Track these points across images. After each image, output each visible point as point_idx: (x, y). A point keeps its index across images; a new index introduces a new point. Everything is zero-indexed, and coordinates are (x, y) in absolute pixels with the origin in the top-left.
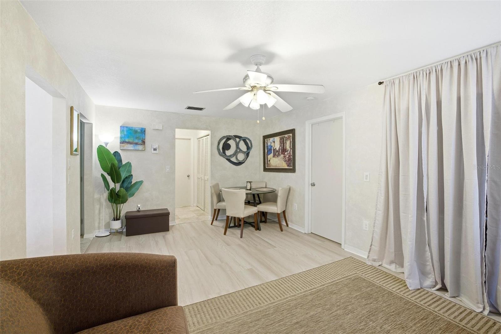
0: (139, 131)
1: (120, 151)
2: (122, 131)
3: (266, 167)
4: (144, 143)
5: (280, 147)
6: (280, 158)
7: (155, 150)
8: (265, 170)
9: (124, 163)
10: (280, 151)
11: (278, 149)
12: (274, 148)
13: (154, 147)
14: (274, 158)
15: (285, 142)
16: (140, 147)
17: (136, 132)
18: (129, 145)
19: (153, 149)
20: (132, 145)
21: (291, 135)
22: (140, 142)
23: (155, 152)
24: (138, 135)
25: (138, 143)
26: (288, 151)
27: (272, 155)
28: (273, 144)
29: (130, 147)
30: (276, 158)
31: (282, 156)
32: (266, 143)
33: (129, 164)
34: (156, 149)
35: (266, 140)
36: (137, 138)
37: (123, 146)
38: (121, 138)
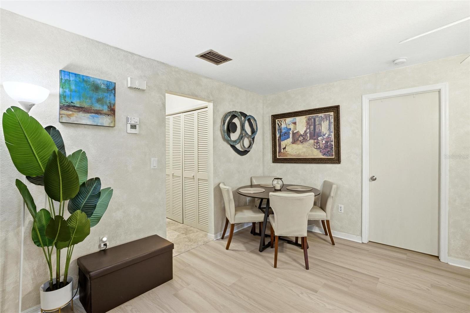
0: (103, 86)
1: (59, 127)
2: (63, 83)
3: (278, 157)
4: (112, 111)
5: (308, 131)
6: (306, 144)
7: (133, 127)
8: (276, 160)
9: (71, 153)
10: (308, 135)
11: (302, 133)
12: (294, 132)
13: (133, 123)
14: (294, 145)
15: (317, 123)
16: (105, 120)
17: (96, 88)
18: (81, 114)
19: (129, 126)
20: (88, 115)
21: (332, 114)
22: (105, 109)
23: (133, 131)
24: (100, 95)
25: (102, 112)
26: (324, 135)
27: (290, 140)
28: (292, 126)
29: (85, 118)
30: (299, 144)
31: (312, 141)
32: (277, 125)
33: (81, 155)
34: (135, 126)
35: (277, 120)
36: (99, 100)
37: (69, 116)
38: (62, 96)
